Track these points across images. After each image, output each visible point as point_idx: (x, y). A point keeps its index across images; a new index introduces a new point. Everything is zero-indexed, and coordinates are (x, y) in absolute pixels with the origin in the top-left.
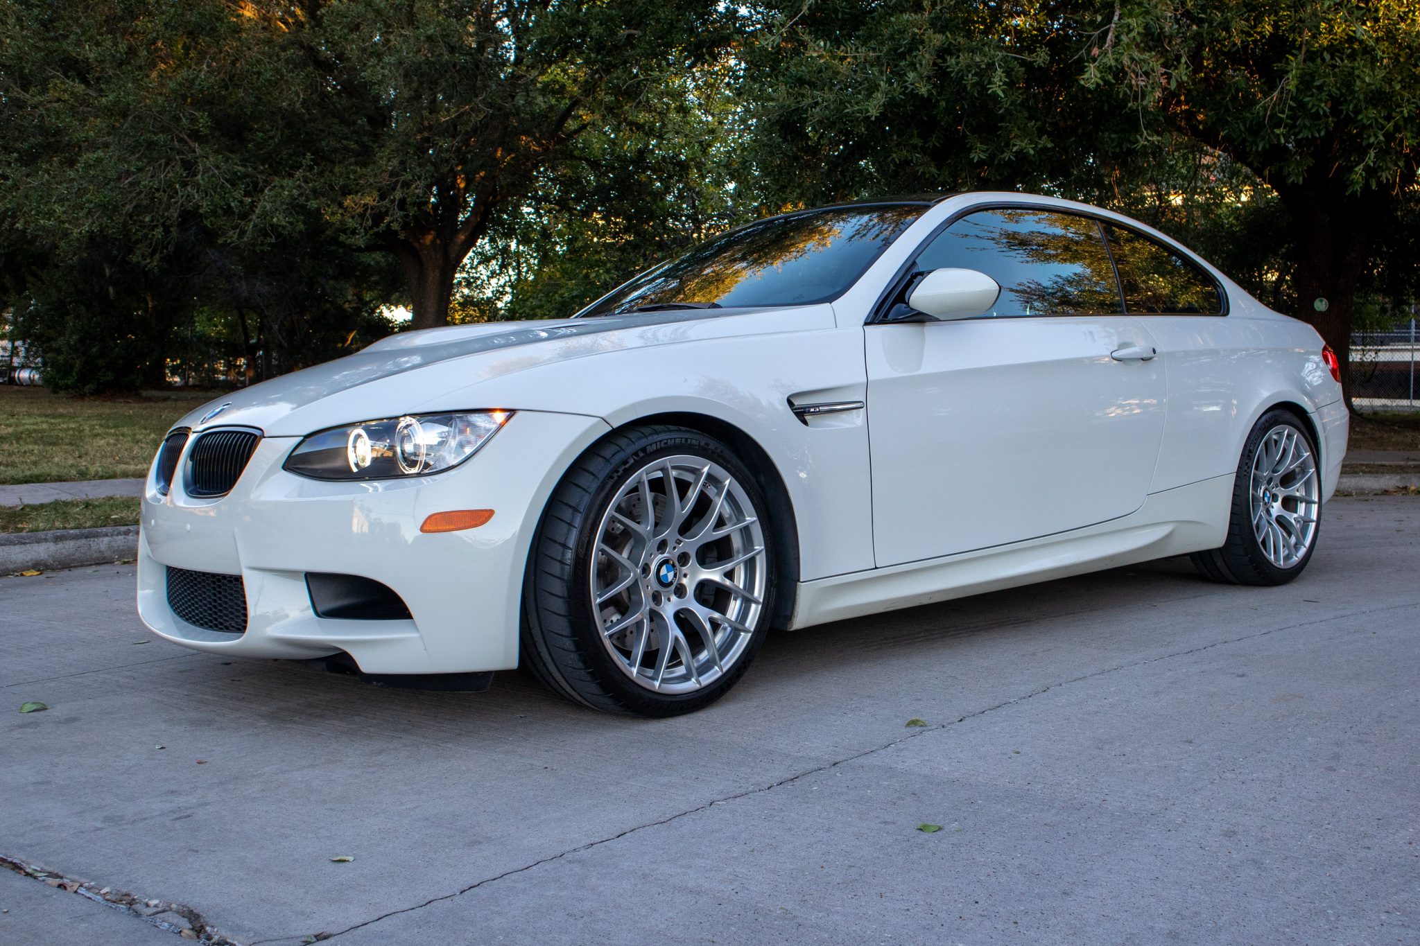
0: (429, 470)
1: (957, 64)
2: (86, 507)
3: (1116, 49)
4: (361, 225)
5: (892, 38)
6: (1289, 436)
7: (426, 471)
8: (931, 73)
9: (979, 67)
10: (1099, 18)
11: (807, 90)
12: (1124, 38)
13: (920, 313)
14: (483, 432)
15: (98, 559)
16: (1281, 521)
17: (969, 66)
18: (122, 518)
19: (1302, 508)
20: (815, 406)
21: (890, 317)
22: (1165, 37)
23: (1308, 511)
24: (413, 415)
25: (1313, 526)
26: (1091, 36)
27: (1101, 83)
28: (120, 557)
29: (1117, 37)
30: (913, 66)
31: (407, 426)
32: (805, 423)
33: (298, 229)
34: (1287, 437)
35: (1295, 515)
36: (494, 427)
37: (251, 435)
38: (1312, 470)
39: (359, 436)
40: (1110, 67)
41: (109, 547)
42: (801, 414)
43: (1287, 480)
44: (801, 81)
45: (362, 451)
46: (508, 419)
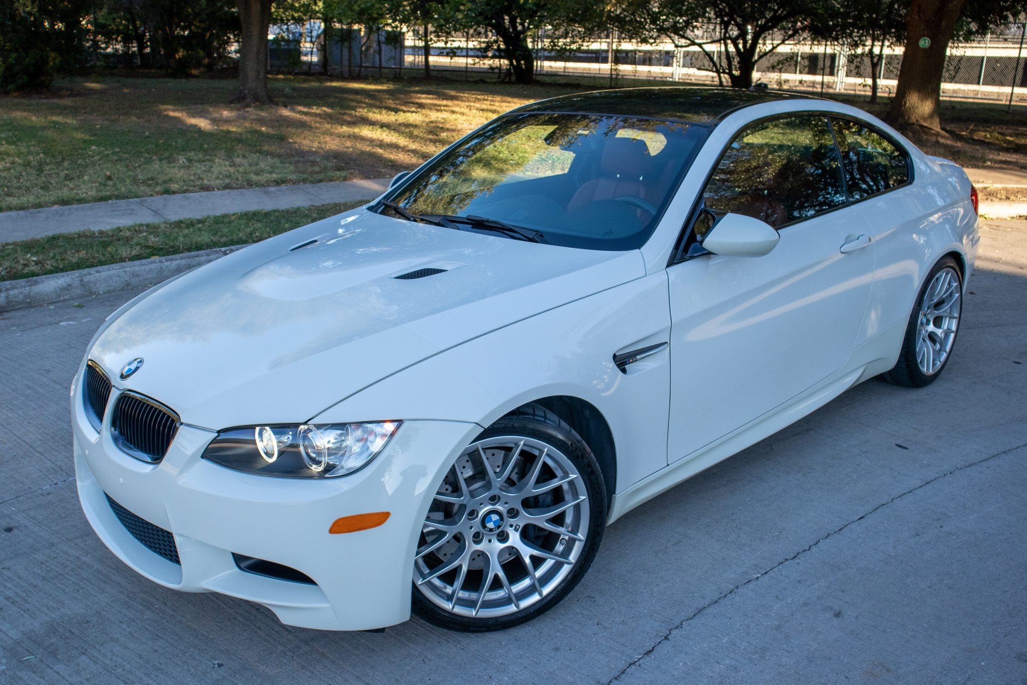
0: (332, 474)
6: (947, 275)
16: (932, 337)
19: (946, 322)
21: (688, 254)
25: (953, 335)
31: (308, 431)
32: (625, 372)
37: (170, 416)
38: (958, 295)
42: (623, 364)
43: (938, 305)
46: (398, 428)
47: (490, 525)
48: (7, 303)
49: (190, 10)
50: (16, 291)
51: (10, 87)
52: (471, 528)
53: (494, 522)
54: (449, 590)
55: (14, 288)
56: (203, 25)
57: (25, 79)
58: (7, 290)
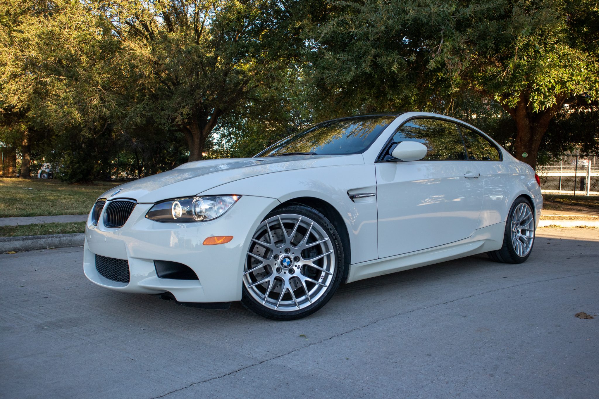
0: (206, 220)
1: (381, 60)
2: (41, 227)
3: (442, 54)
4: (167, 122)
5: (357, 51)
6: (524, 207)
7: (205, 220)
8: (371, 64)
9: (389, 61)
10: (435, 43)
11: (326, 71)
12: (445, 50)
13: (396, 159)
14: (228, 204)
15: (40, 247)
16: (521, 239)
17: (385, 61)
18: (53, 231)
19: (528, 233)
20: (358, 195)
21: (385, 159)
22: (461, 50)
23: (530, 234)
24: (199, 196)
25: (532, 240)
26: (432, 49)
27: (435, 67)
28: (49, 246)
29: (442, 50)
30: (365, 62)
31: (197, 201)
32: (353, 201)
33: (143, 123)
34: (524, 208)
35: (526, 236)
36: (233, 202)
37: (132, 203)
38: (532, 219)
39: (176, 204)
40: (439, 62)
41: (45, 243)
42: (352, 197)
43: (523, 223)
44: (324, 68)
45: (178, 211)
46: (239, 199)
47: (285, 264)
48: (59, 243)
49: (165, 151)
50: (65, 238)
51: (74, 180)
52: (275, 264)
53: (287, 262)
54: (263, 296)
55: (64, 237)
56: (171, 159)
57: (81, 176)
58: (60, 237)
